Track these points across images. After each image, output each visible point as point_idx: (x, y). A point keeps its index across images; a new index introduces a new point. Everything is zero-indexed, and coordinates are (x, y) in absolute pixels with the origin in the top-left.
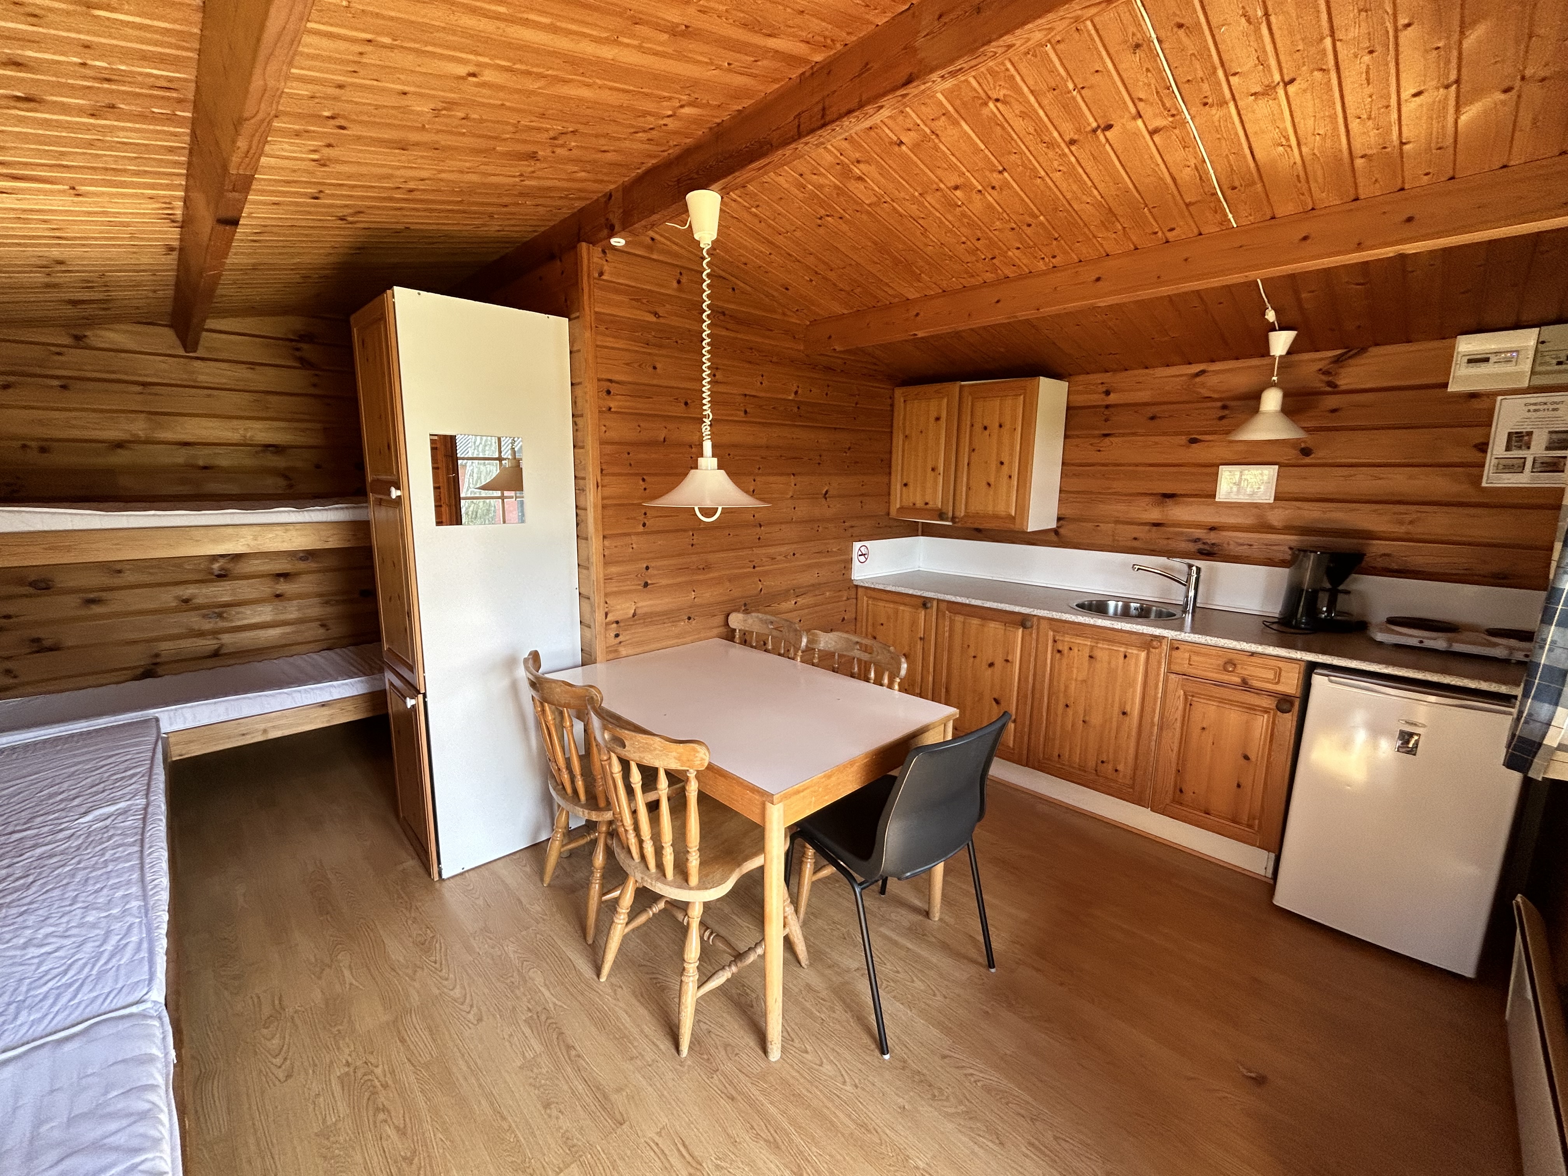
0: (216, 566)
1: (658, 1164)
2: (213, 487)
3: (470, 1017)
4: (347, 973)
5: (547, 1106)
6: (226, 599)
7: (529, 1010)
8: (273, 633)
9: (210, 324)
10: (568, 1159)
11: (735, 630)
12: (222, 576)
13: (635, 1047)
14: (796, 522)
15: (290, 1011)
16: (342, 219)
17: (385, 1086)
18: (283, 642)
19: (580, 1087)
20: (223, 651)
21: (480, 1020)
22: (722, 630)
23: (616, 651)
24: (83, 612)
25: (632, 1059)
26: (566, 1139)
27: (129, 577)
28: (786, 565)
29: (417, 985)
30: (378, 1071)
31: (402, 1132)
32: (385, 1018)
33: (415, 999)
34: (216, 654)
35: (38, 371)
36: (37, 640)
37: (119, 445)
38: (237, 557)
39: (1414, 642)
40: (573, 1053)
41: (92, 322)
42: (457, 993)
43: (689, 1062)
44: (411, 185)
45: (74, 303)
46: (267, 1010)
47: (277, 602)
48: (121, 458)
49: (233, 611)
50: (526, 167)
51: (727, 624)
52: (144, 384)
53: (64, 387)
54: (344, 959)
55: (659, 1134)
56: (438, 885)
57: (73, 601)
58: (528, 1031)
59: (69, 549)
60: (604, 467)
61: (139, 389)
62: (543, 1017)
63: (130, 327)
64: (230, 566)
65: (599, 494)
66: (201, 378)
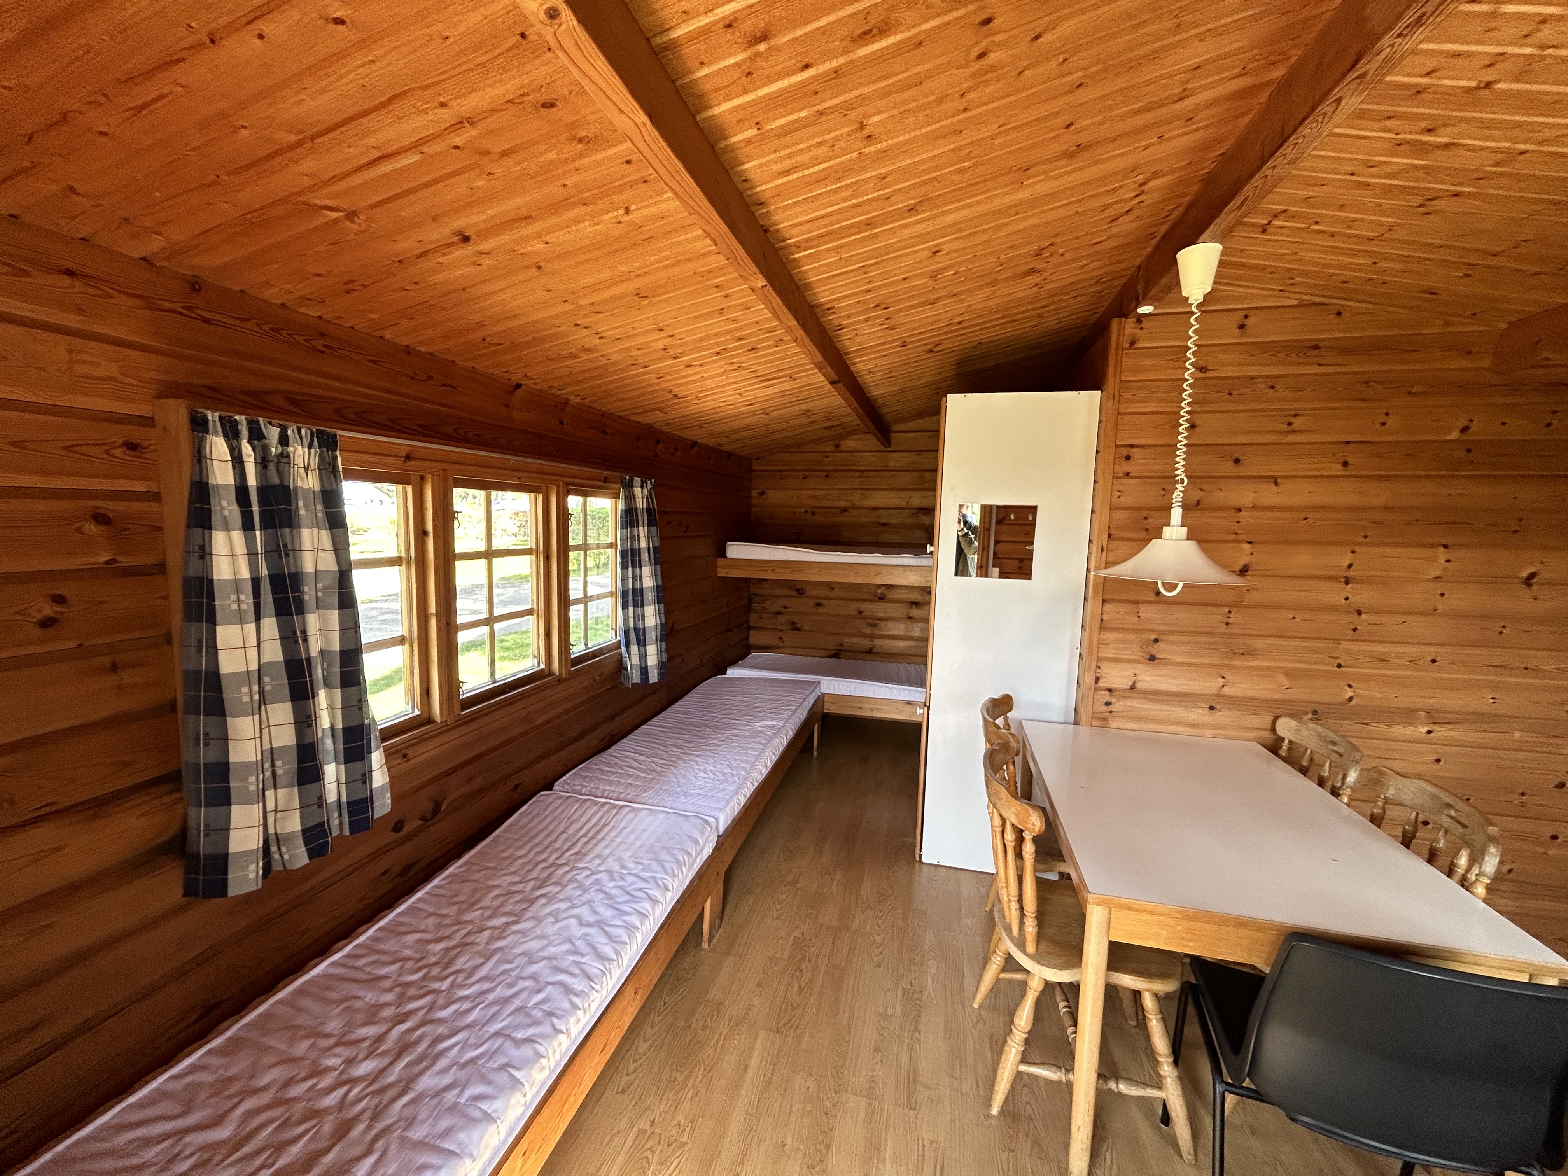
0: (879, 591)
1: (914, 1157)
2: (885, 538)
3: (876, 959)
4: (835, 883)
5: (877, 1050)
6: (881, 615)
7: (911, 984)
8: (902, 644)
9: (896, 427)
10: (865, 1092)
11: (1283, 739)
12: (882, 599)
13: (961, 1072)
14: (1442, 615)
15: (799, 885)
16: (930, 351)
17: (810, 961)
18: (908, 652)
19: (904, 1059)
20: (874, 650)
21: (879, 966)
22: (1268, 735)
23: (1105, 719)
24: (813, 610)
25: (952, 1077)
26: (873, 1080)
27: (836, 593)
28: (1409, 673)
29: (862, 917)
30: (812, 949)
31: (800, 990)
32: (835, 924)
33: (855, 926)
34: (870, 651)
35: (818, 467)
36: (794, 623)
37: (845, 510)
38: (891, 587)
40: (917, 1035)
41: (842, 437)
42: (879, 939)
43: (994, 1123)
44: (959, 319)
45: (829, 428)
46: (790, 878)
47: (909, 622)
48: (846, 518)
49: (883, 624)
50: (1031, 279)
51: (1273, 730)
52: (862, 471)
53: (827, 476)
54: (838, 876)
55: (932, 1142)
56: (917, 865)
57: (811, 603)
58: (900, 996)
59: (800, 571)
60: (1113, 532)
61: (859, 474)
62: (916, 996)
63: (860, 436)
64: (886, 592)
65: (1104, 559)
66: (891, 464)
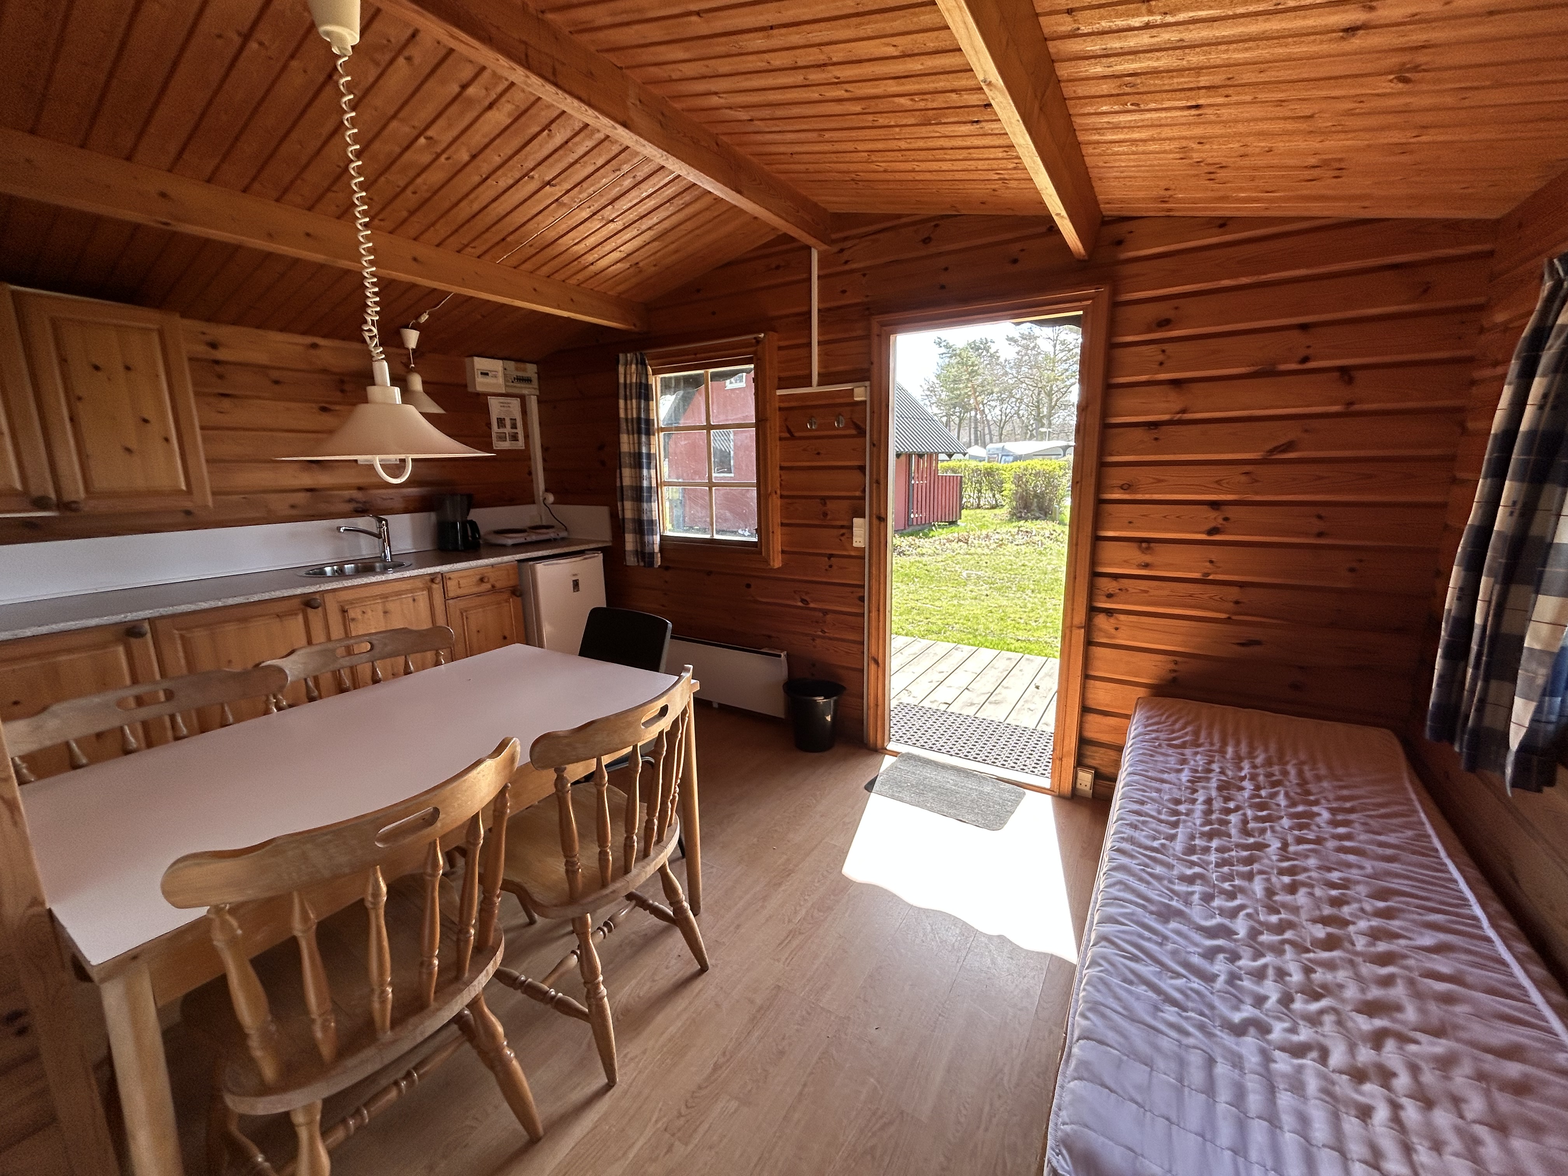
39: (522, 540)
